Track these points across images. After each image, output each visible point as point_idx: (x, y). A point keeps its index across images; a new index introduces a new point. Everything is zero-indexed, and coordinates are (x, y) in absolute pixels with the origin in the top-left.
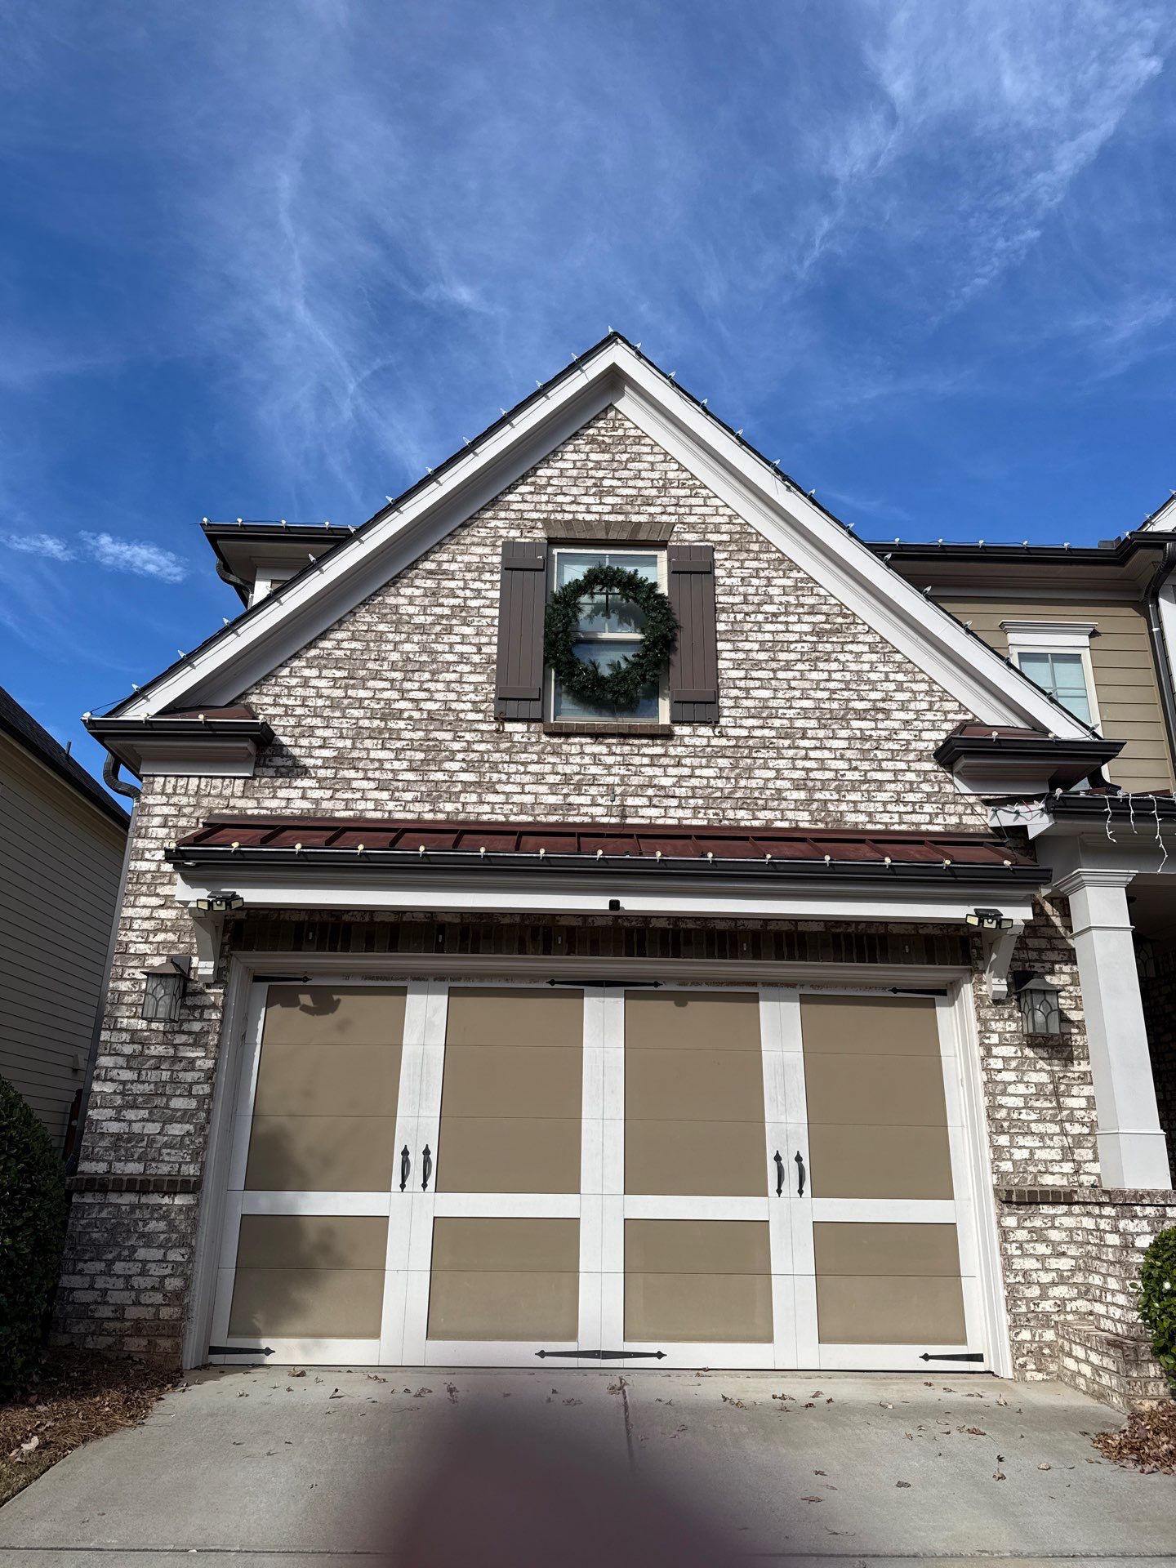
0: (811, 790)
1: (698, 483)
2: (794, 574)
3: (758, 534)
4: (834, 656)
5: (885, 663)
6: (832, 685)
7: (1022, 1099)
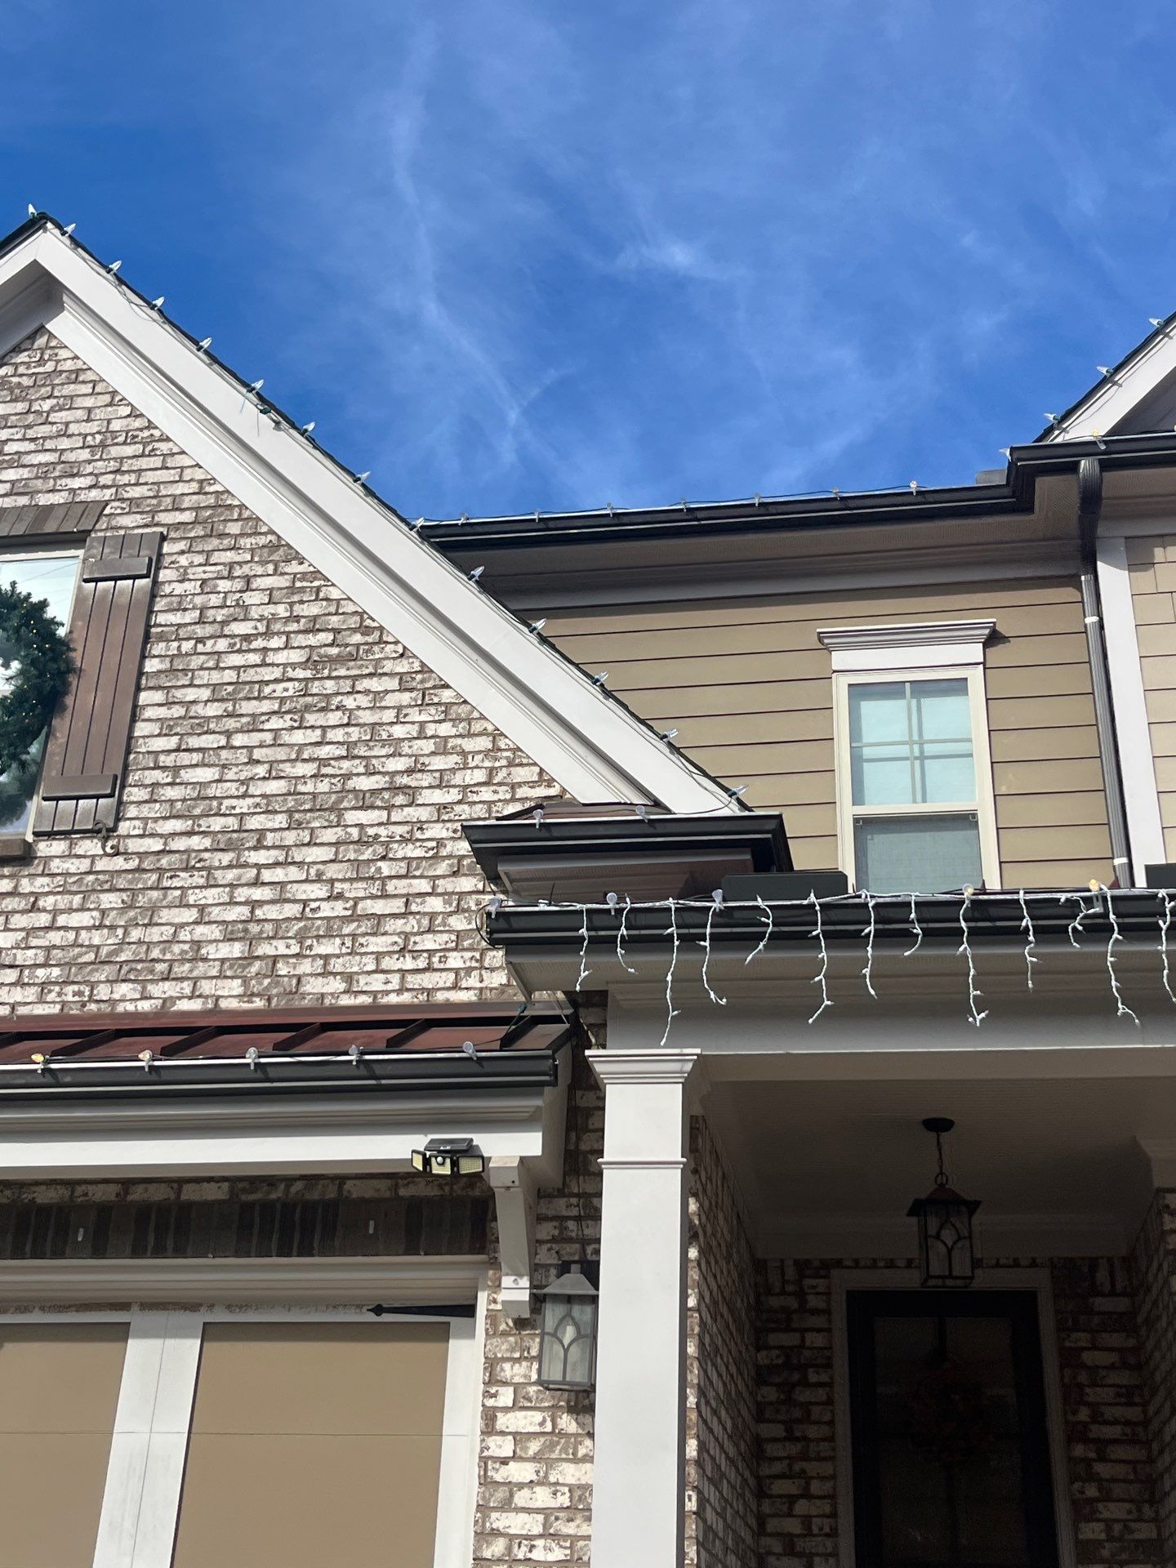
0: (252, 941)
1: (157, 433)
2: (294, 567)
3: (242, 506)
4: (335, 701)
5: (422, 706)
6: (324, 752)
7: (540, 1518)
